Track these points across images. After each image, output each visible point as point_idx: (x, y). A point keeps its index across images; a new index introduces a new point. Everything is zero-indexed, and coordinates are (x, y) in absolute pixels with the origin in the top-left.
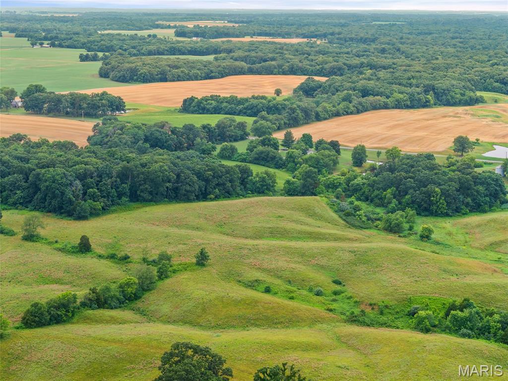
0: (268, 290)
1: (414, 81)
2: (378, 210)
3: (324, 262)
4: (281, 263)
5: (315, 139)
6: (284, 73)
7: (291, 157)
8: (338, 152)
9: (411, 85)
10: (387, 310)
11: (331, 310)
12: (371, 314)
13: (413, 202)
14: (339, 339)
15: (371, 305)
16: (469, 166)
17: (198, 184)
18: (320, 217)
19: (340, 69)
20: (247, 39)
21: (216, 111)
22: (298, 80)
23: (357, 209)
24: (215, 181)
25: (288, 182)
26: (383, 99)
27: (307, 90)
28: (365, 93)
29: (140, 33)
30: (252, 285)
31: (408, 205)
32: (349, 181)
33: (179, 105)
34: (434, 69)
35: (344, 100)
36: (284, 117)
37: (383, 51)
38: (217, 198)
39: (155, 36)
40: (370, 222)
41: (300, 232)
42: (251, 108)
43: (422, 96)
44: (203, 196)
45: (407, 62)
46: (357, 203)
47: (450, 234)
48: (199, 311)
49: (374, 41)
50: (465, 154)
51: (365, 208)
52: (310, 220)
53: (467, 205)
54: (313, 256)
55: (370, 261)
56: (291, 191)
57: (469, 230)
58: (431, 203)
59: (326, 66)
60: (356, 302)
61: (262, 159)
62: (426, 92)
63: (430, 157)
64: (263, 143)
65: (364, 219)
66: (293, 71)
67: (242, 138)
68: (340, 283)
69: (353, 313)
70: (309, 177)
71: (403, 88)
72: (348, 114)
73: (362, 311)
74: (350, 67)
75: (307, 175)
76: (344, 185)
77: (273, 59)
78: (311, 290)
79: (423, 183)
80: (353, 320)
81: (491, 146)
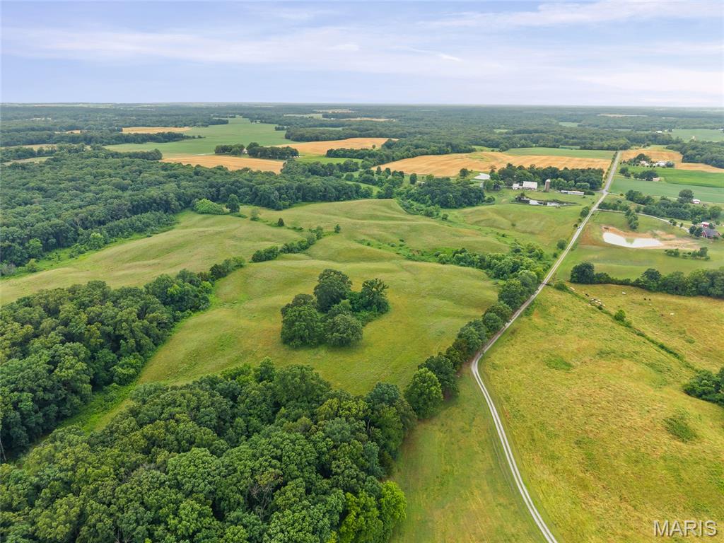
0: (369, 245)
1: (441, 141)
2: (422, 206)
3: (395, 231)
4: (375, 231)
5: (392, 171)
6: (377, 137)
7: (380, 179)
8: (403, 177)
9: (439, 143)
10: (425, 254)
11: (398, 254)
12: (418, 255)
13: (439, 201)
14: (402, 267)
15: (417, 251)
16: (467, 184)
17: (335, 193)
18: (394, 209)
19: (405, 134)
20: (358, 119)
21: (344, 156)
22: (383, 141)
23: (412, 205)
24: (343, 192)
25: (379, 192)
26: (426, 150)
27: (388, 146)
28: (417, 147)
29: (305, 116)
30: (361, 242)
31: (436, 203)
32: (408, 191)
33: (325, 153)
34: (451, 134)
35: (407, 150)
36: (376, 160)
37: (426, 125)
38: (344, 200)
39: (312, 117)
40: (418, 212)
41: (384, 217)
42: (361, 154)
43: (445, 148)
44: (338, 199)
45: (438, 131)
46: (412, 202)
47: (456, 217)
48: (336, 254)
49: (422, 119)
50: (465, 177)
51: (416, 204)
52: (389, 211)
53: (465, 203)
54: (390, 228)
55: (417, 230)
56: (380, 196)
57: (465, 215)
58: (448, 202)
59: (398, 133)
60: (410, 250)
61: (366, 181)
62: (447, 146)
63: (448, 179)
64: (367, 173)
65: (415, 210)
66: (381, 136)
67: (356, 170)
68: (403, 241)
69: (409, 255)
71: (436, 144)
72: (408, 157)
73: (413, 254)
74: (410, 134)
75: (388, 189)
76: (406, 194)
77: (371, 129)
78: (389, 244)
79: (444, 192)
80: (409, 258)
81: (478, 173)
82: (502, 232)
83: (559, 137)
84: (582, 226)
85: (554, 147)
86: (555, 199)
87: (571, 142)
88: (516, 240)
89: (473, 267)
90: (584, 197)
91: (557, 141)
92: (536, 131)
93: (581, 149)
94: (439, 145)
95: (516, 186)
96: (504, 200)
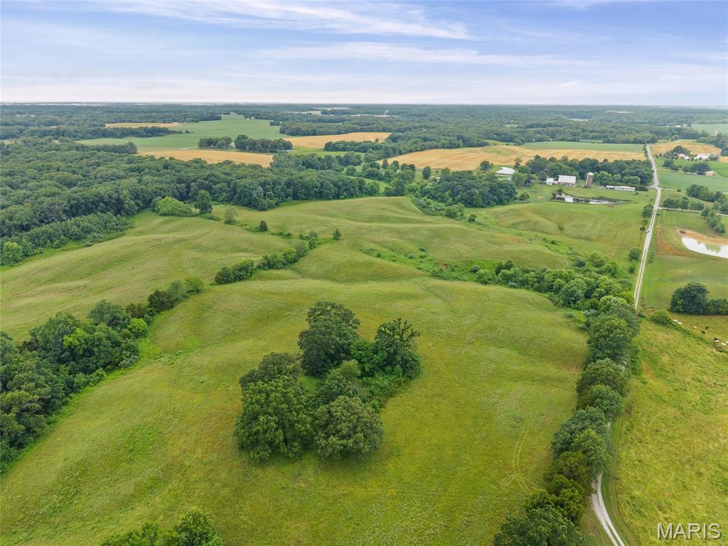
0: (379, 256)
1: (451, 134)
2: (440, 204)
3: (412, 236)
4: (387, 238)
5: (400, 164)
6: (380, 131)
7: (387, 174)
8: (414, 170)
9: (449, 136)
10: (457, 269)
11: (420, 269)
12: (447, 271)
13: (462, 199)
14: (428, 289)
15: (446, 265)
17: (334, 190)
18: (407, 209)
20: (359, 115)
21: (344, 149)
22: (386, 135)
23: (429, 204)
24: (344, 188)
25: (387, 188)
27: (394, 139)
28: (425, 140)
29: (302, 113)
30: (369, 252)
32: (422, 187)
33: (323, 147)
35: (414, 144)
36: (381, 152)
38: (345, 198)
39: (310, 114)
40: (436, 212)
41: (396, 218)
42: (363, 148)
43: (456, 142)
44: (337, 196)
46: (428, 200)
47: (486, 218)
48: (335, 270)
49: (425, 116)
50: (487, 172)
51: (434, 204)
52: (401, 211)
53: (494, 200)
54: (405, 233)
55: (441, 236)
56: (388, 194)
58: (473, 200)
59: (402, 127)
60: (436, 263)
61: (371, 175)
62: (458, 139)
63: (470, 172)
64: (371, 166)
65: (434, 209)
66: (384, 130)
67: (359, 164)
68: (424, 250)
69: (434, 271)
70: (399, 185)
71: (445, 138)
72: (417, 151)
73: (441, 270)
74: (415, 128)
75: (399, 184)
76: (420, 190)
77: (373, 124)
78: (406, 255)
79: (468, 188)
80: (435, 275)
81: (500, 167)
82: (550, 238)
83: (576, 131)
84: (650, 229)
85: (574, 140)
86: (602, 195)
87: (590, 136)
88: (570, 249)
89: (527, 289)
90: (637, 194)
91: (574, 135)
92: (550, 125)
93: (604, 142)
94: (450, 138)
95: (550, 180)
96: (540, 197)
